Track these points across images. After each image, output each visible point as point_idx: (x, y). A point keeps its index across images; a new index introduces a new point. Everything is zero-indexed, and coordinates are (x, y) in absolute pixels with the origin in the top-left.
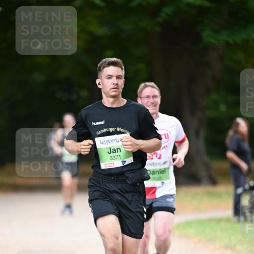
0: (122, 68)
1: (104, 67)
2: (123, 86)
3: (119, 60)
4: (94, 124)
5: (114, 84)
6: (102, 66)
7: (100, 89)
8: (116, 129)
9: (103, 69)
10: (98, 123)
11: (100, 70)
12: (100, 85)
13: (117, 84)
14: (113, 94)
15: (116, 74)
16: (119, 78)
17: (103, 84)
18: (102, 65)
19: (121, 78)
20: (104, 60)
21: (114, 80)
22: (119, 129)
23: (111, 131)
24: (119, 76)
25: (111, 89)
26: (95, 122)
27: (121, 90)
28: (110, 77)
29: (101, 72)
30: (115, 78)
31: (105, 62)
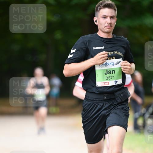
0: (115, 10)
1: (100, 9)
2: (116, 23)
3: (113, 3)
4: (94, 48)
5: (108, 23)
6: (99, 8)
7: (97, 26)
8: (114, 53)
9: (100, 10)
10: (98, 48)
11: (97, 10)
12: (96, 22)
13: (111, 23)
14: (107, 30)
15: (110, 15)
16: (112, 18)
17: (99, 22)
18: (99, 6)
19: (114, 18)
20: (100, 2)
21: (108, 20)
22: (116, 53)
23: (110, 54)
24: (113, 16)
25: (106, 27)
26: (96, 47)
27: (113, 27)
28: (105, 17)
29: (98, 12)
30: (109, 18)
31: (101, 4)
